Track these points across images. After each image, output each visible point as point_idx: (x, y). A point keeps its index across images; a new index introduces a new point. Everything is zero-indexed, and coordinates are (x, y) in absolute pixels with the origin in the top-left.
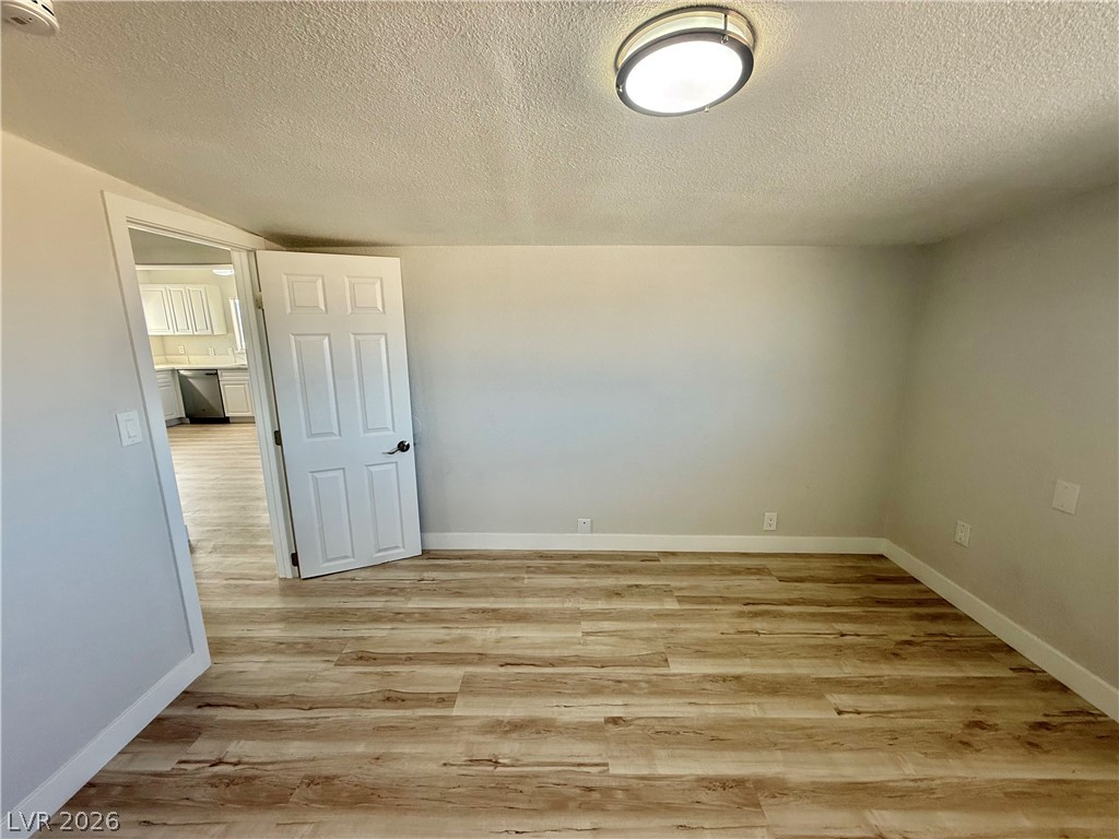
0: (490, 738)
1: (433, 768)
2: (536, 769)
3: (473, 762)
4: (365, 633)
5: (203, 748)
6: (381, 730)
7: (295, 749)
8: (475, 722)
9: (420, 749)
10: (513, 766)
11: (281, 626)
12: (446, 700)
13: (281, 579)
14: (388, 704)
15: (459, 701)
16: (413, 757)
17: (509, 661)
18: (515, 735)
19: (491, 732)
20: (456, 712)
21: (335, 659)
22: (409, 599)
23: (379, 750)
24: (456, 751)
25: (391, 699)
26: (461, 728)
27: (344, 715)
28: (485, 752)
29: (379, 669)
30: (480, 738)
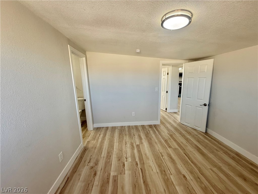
0: (166, 154)
1: (157, 149)
2: (164, 162)
3: (161, 153)
4: (176, 134)
5: (150, 129)
6: (160, 142)
7: (153, 136)
8: (168, 152)
9: (160, 146)
10: (163, 159)
11: (170, 126)
12: (170, 147)
13: (179, 122)
14: (165, 141)
15: (171, 149)
16: (158, 146)
17: (186, 154)
18: (169, 158)
19: (167, 154)
20: (169, 149)
21: (169, 133)
22: (189, 136)
23: (157, 142)
24: (161, 151)
25: (166, 141)
26: (166, 150)
27: (160, 137)
28: (163, 154)
29: (170, 137)
30: (165, 153)
